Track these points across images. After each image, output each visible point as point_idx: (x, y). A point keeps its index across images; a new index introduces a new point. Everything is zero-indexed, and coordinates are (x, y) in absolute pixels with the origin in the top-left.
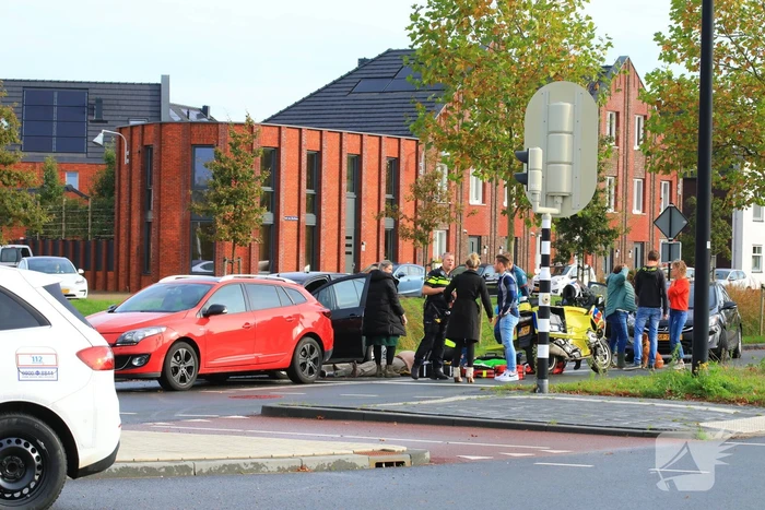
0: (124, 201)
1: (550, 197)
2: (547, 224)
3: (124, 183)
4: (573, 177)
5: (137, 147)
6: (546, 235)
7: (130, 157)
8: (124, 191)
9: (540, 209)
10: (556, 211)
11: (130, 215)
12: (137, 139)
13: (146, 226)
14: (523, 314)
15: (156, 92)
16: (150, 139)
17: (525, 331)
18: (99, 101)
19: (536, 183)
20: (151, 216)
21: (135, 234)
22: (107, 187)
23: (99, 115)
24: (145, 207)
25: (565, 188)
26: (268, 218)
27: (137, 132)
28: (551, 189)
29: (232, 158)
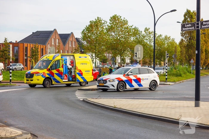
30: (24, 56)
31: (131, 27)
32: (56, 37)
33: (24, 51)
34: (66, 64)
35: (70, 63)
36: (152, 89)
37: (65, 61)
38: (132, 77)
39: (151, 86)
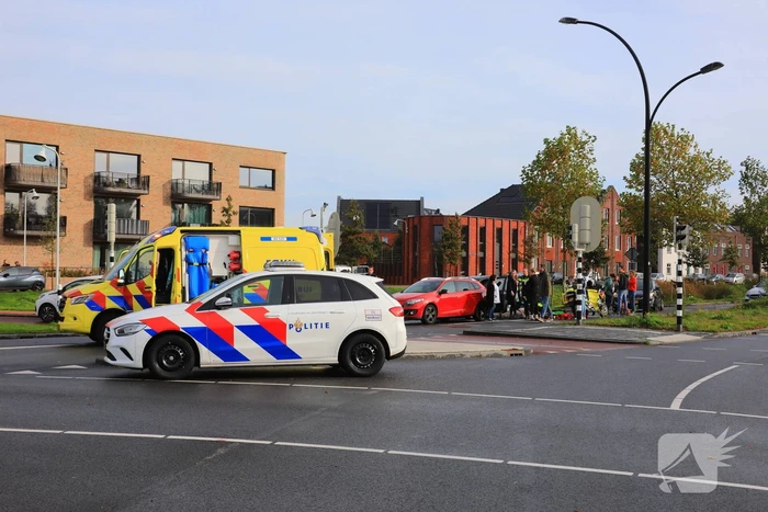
0: (406, 248)
1: (581, 244)
2: (580, 255)
3: (406, 240)
4: (591, 236)
5: (411, 225)
6: (580, 260)
7: (408, 230)
8: (406, 244)
9: (577, 249)
10: (584, 250)
11: (408, 253)
12: (411, 223)
13: (415, 258)
15: (418, 204)
16: (416, 223)
17: (571, 300)
19: (576, 238)
20: (417, 254)
21: (411, 261)
22: (399, 242)
23: (396, 213)
24: (414, 250)
25: (588, 241)
26: (464, 254)
27: (411, 220)
28: (582, 241)
29: (450, 230)
31: (708, 154)
34: (203, 263)
35: (228, 261)
36: (356, 369)
37: (200, 254)
38: (236, 317)
39: (348, 357)
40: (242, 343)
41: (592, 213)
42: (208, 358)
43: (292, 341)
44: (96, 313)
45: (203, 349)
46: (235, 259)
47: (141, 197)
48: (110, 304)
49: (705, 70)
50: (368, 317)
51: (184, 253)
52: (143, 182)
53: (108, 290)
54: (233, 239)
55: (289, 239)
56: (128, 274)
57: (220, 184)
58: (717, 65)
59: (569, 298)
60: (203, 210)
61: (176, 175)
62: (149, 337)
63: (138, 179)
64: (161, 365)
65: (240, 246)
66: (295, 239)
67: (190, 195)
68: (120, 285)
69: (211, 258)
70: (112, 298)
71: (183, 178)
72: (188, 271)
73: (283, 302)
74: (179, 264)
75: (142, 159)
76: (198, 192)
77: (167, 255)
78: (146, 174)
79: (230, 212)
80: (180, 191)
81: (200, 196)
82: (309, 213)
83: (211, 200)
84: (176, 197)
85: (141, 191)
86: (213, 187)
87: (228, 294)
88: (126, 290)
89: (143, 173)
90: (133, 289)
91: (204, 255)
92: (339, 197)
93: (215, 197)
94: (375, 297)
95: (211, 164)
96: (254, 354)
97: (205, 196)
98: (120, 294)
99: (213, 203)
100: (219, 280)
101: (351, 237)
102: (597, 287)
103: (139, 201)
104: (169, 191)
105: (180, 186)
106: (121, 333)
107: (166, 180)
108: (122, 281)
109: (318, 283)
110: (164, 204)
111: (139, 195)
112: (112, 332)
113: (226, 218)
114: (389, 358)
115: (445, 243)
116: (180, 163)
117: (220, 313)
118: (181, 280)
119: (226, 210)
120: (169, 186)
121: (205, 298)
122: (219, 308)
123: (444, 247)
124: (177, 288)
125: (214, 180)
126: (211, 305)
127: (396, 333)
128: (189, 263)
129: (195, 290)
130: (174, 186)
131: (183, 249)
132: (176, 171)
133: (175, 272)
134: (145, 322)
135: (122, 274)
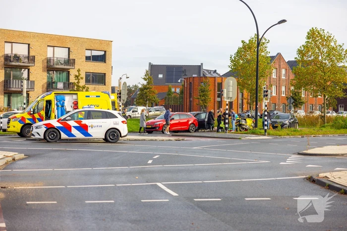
0: (186, 96)
1: (228, 98)
2: (227, 103)
3: (186, 91)
4: (233, 94)
5: (188, 83)
6: (227, 105)
7: (187, 85)
8: (186, 93)
9: (225, 100)
10: (229, 100)
11: (187, 99)
12: (188, 81)
13: (190, 101)
14: (237, 120)
15: (199, 67)
16: (191, 81)
17: (238, 123)
18: (185, 70)
19: (225, 95)
20: (191, 99)
21: (188, 104)
22: (182, 92)
23: (185, 73)
24: (190, 97)
25: (231, 96)
26: (219, 99)
27: (188, 79)
28: (229, 96)
29: (204, 86)
30: (216, 96)
32: (280, 66)
33: (216, 89)
34: (63, 106)
35: (73, 105)
36: (110, 140)
37: (62, 102)
38: (72, 123)
39: (108, 136)
40: (74, 131)
41: (233, 84)
42: (64, 136)
43: (90, 131)
44: (22, 125)
45: (62, 133)
46: (75, 104)
47: (30, 68)
48: (27, 121)
49: (280, 22)
50: (114, 124)
51: (56, 102)
52: (31, 59)
53: (27, 116)
54: (75, 97)
55: (97, 96)
56: (34, 110)
57: (74, 60)
58: (284, 21)
59: (237, 122)
60: (65, 74)
61: (50, 55)
62: (45, 129)
63: (28, 57)
64: (49, 138)
65: (77, 99)
66: (99, 96)
67: (58, 67)
68: (31, 114)
69: (66, 104)
70: (28, 119)
71: (54, 57)
72: (57, 109)
73: (87, 119)
74: (54, 106)
75: (31, 46)
76: (62, 64)
77: (49, 103)
78: (33, 55)
79: (79, 78)
80: (52, 64)
81: (63, 67)
82: (125, 76)
83: (69, 69)
84: (50, 67)
85: (31, 65)
86: (70, 62)
87: (70, 116)
88: (33, 117)
89: (31, 54)
90: (36, 116)
91: (63, 103)
92: (150, 63)
93: (72, 67)
94: (117, 117)
95: (69, 48)
96: (78, 134)
97: (66, 67)
98: (31, 118)
99: (71, 70)
100: (69, 112)
101: (146, 91)
102: (252, 117)
103: (29, 70)
104: (46, 64)
105: (52, 61)
106: (37, 128)
107: (44, 58)
108: (32, 113)
109: (101, 113)
110: (43, 71)
111: (29, 66)
112: (34, 128)
113: (77, 81)
114: (121, 137)
115: (201, 94)
116: (52, 48)
117: (67, 122)
118: (55, 112)
119: (77, 77)
120: (46, 61)
121: (63, 118)
122: (67, 120)
123: (200, 96)
124: (53, 115)
125: (71, 58)
126: (65, 119)
127: (124, 129)
128: (58, 106)
129: (60, 115)
130: (48, 61)
131: (55, 100)
132: (50, 53)
133: (52, 109)
134: (44, 124)
135: (32, 110)
